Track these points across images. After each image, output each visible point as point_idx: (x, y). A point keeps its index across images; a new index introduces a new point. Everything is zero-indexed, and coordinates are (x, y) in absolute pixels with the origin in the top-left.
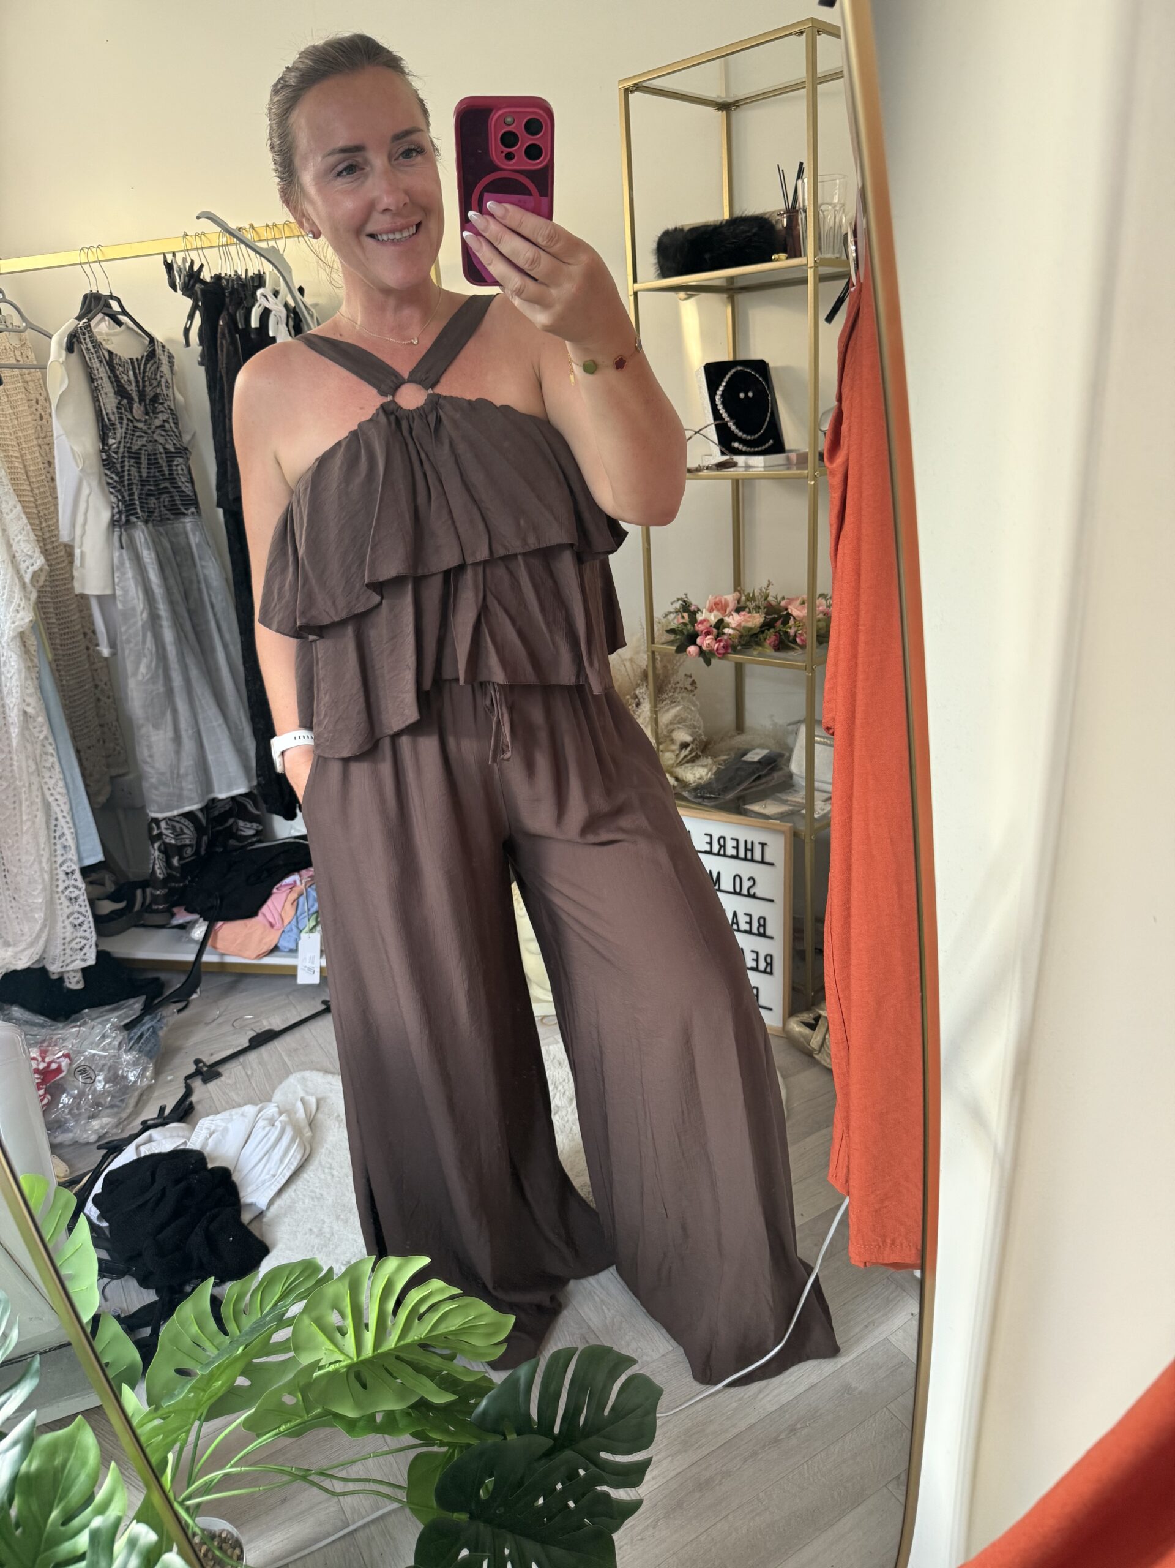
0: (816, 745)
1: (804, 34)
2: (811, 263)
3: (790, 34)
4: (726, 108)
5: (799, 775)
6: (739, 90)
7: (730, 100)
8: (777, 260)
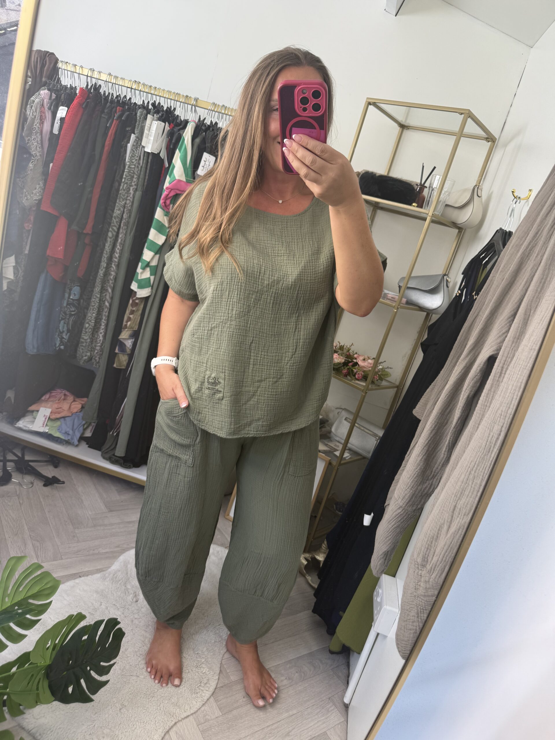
0: (355, 428)
1: (463, 115)
2: (430, 214)
3: (456, 112)
4: (403, 127)
5: (333, 433)
6: (411, 122)
7: (406, 124)
8: (414, 206)
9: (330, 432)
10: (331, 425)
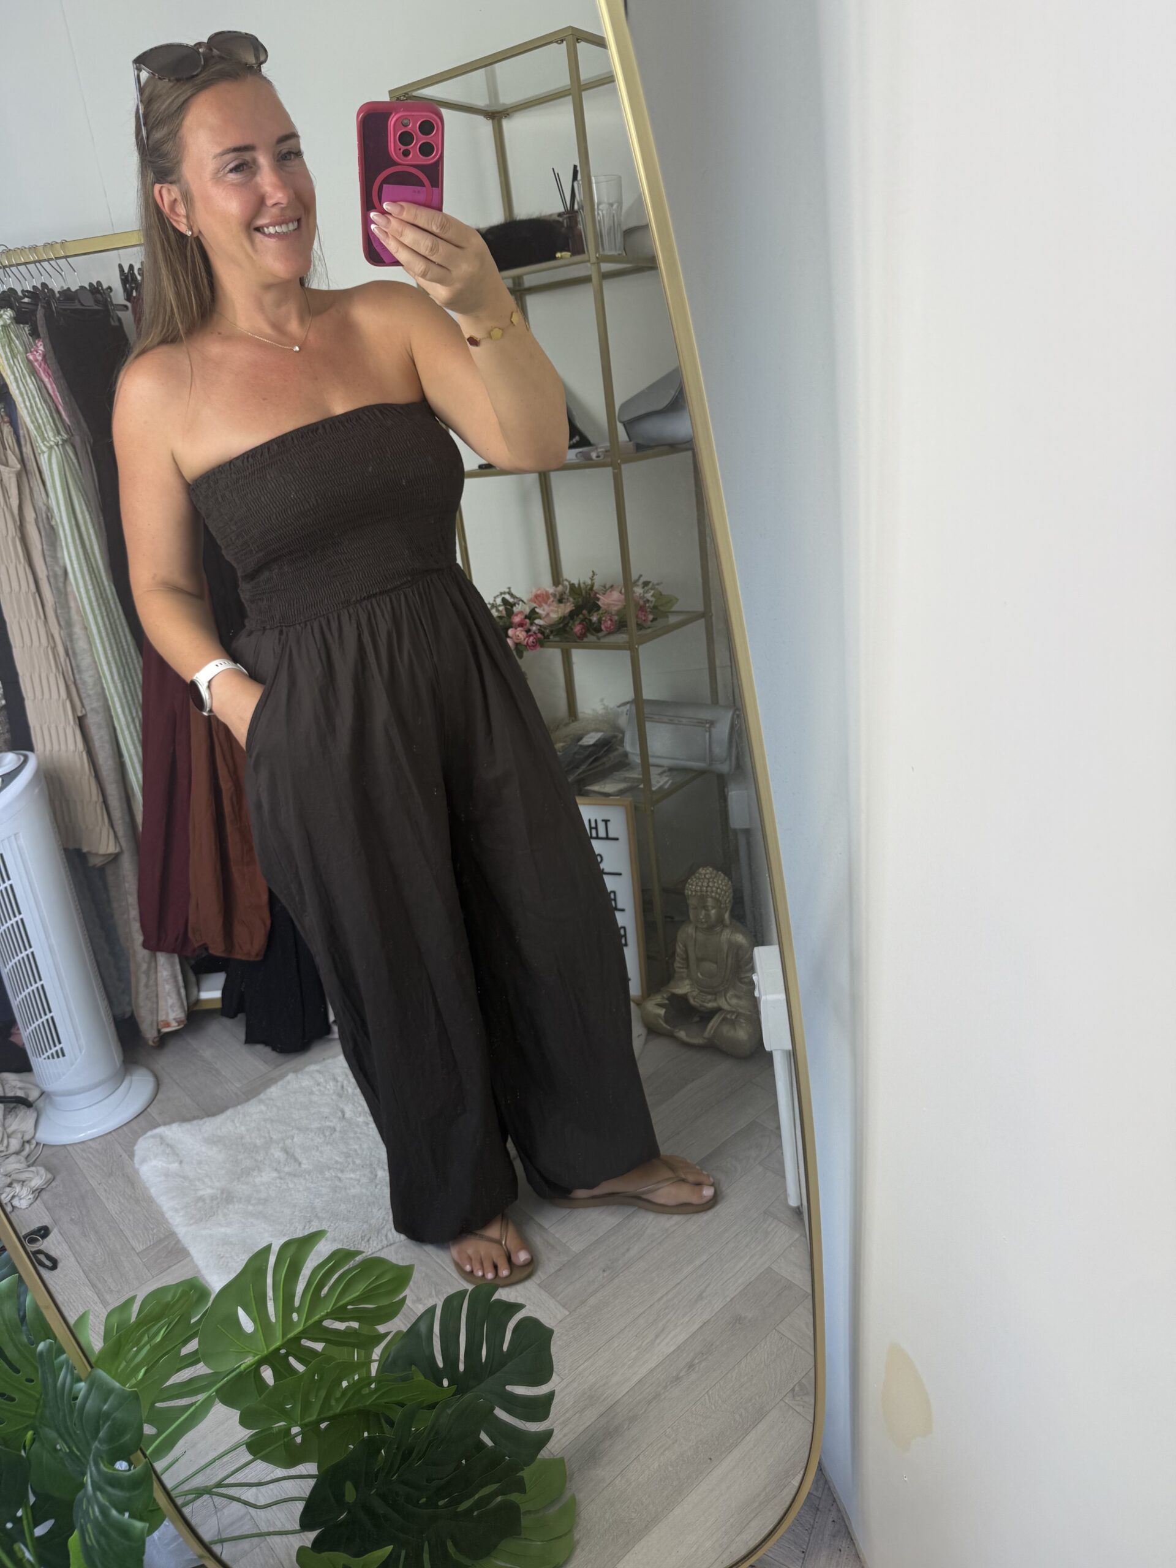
0: (648, 725)
1: (564, 43)
2: (593, 259)
3: (550, 43)
4: (496, 116)
5: (633, 754)
6: (507, 98)
7: (499, 109)
8: (562, 258)
9: (626, 755)
10: (622, 741)
